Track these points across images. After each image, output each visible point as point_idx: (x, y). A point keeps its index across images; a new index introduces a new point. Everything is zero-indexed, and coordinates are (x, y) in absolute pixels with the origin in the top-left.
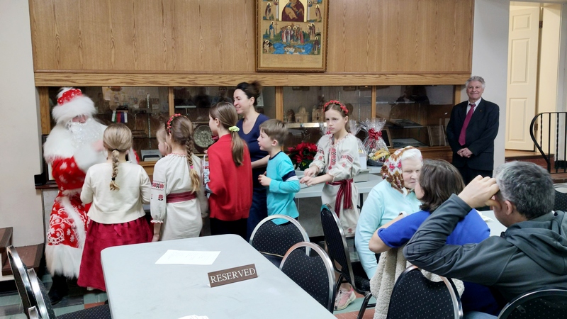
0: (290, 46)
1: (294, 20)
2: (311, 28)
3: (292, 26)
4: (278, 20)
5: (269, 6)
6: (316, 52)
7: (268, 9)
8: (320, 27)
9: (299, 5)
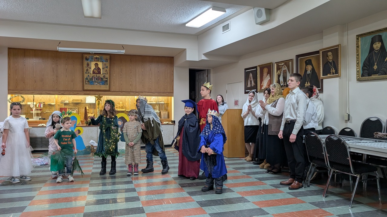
0: (96, 82)
1: (97, 73)
2: (104, 76)
3: (97, 75)
4: (91, 73)
5: (87, 69)
7: (87, 70)
8: (107, 76)
9: (99, 69)
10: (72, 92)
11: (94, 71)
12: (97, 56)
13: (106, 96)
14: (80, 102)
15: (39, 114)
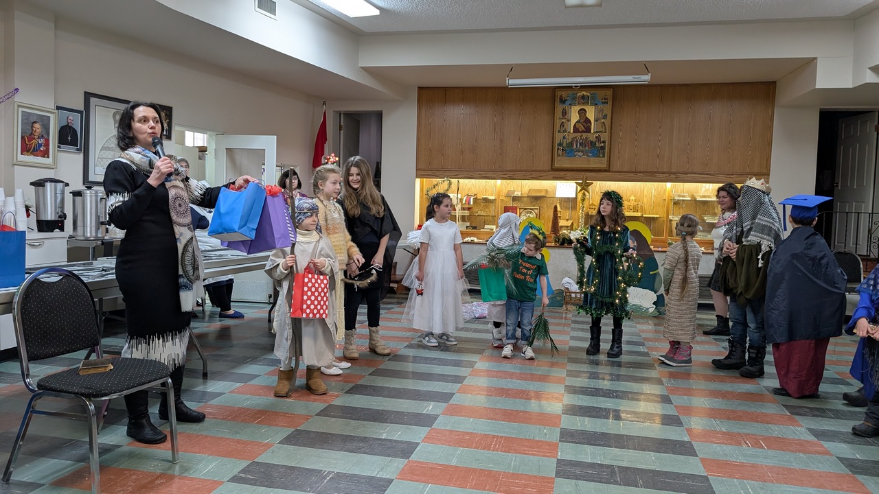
0: (579, 152)
1: (583, 132)
2: (597, 137)
3: (581, 137)
5: (563, 123)
6: (601, 155)
7: (562, 125)
8: (605, 137)
9: (587, 121)
10: (529, 173)
11: (577, 126)
12: (585, 93)
13: (598, 182)
14: (543, 194)
15: (466, 218)
